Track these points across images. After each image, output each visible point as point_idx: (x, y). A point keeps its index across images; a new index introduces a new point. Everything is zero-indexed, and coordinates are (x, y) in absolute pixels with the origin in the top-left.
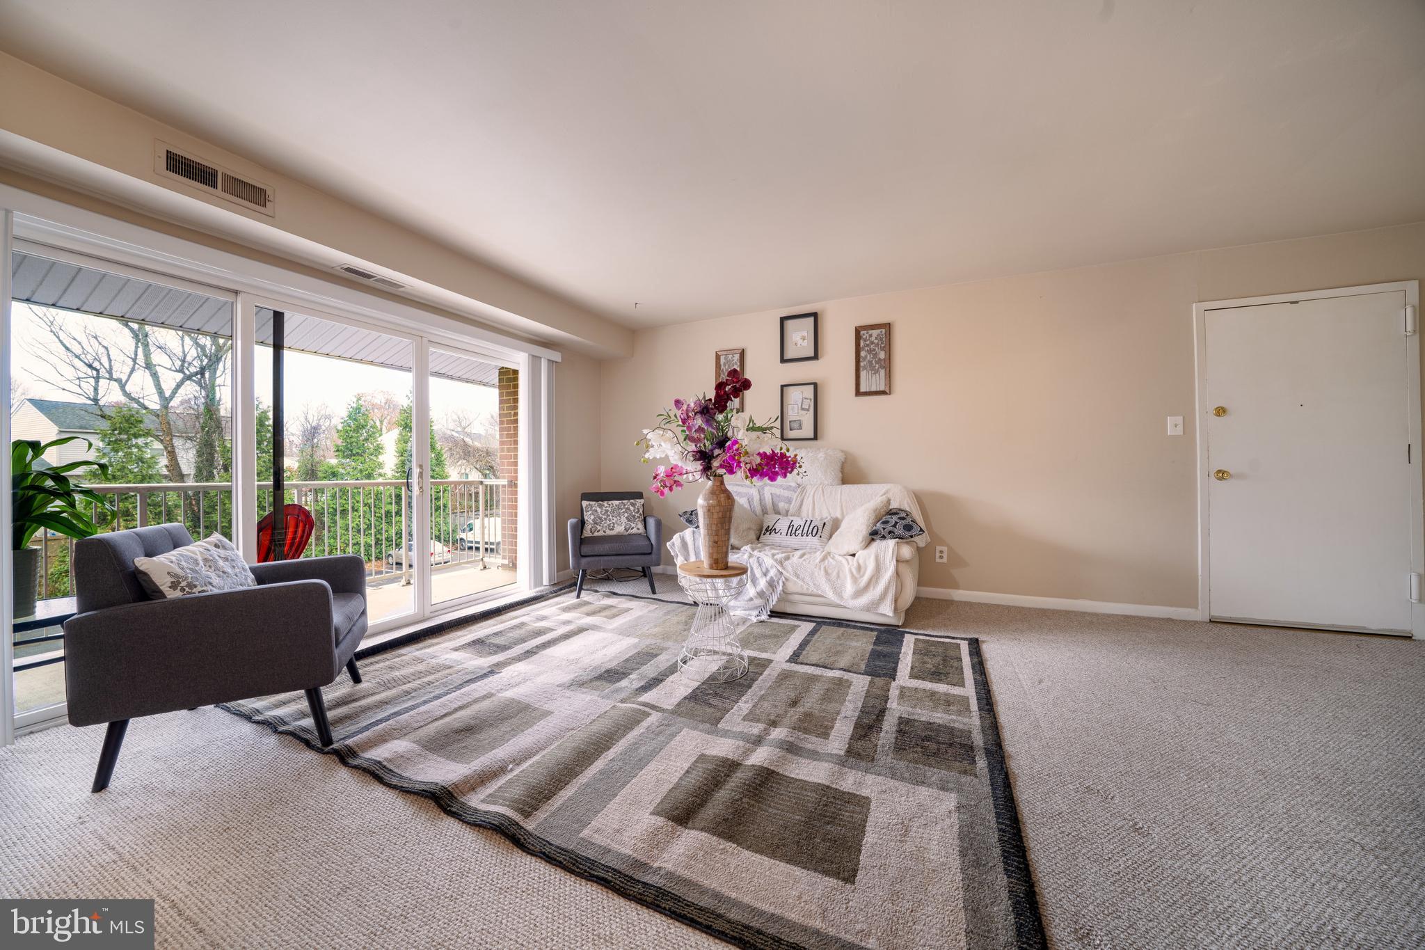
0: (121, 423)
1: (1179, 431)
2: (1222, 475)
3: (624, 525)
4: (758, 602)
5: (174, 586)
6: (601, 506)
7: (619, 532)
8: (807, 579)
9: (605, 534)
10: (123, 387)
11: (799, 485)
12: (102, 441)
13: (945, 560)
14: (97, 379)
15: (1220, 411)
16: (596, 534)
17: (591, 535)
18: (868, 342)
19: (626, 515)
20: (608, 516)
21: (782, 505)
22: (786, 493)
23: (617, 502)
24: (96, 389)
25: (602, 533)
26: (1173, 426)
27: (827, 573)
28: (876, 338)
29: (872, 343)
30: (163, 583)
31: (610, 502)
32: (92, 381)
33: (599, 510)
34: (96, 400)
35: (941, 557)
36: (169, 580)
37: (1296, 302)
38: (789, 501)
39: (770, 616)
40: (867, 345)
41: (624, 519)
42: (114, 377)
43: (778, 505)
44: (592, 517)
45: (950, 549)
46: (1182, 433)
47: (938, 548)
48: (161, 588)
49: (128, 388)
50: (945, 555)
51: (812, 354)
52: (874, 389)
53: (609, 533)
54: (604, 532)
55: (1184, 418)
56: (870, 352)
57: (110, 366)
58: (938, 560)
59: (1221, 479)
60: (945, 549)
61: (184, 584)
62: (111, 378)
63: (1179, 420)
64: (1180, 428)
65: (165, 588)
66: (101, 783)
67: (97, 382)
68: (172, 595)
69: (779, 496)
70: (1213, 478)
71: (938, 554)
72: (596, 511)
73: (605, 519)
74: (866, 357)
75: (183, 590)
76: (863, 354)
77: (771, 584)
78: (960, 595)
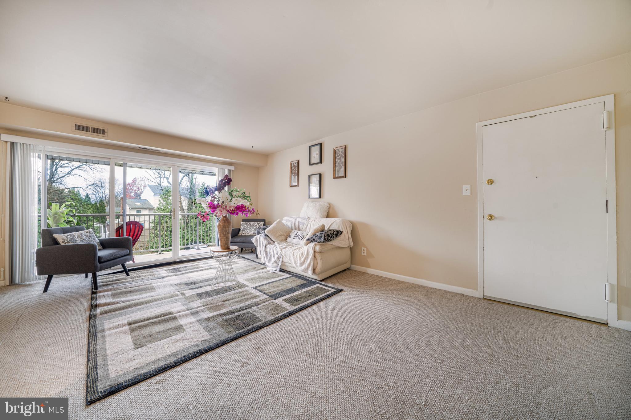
0: (165, 192)
1: (468, 193)
2: (491, 217)
3: (253, 232)
4: (275, 264)
5: (63, 242)
6: (246, 224)
7: (251, 234)
8: (288, 257)
9: (246, 235)
10: (168, 180)
11: (308, 218)
12: (161, 198)
13: (365, 254)
14: (161, 177)
15: (491, 182)
16: (243, 235)
17: (241, 235)
18: (338, 155)
19: (255, 228)
20: (248, 228)
21: (301, 226)
22: (303, 221)
23: (253, 223)
24: (160, 181)
25: (244, 234)
26: (466, 190)
27: (293, 255)
28: (341, 153)
29: (340, 155)
30: (60, 241)
31: (250, 223)
32: (159, 178)
33: (245, 225)
34: (160, 185)
35: (364, 253)
36: (62, 240)
37: (534, 116)
38: (303, 224)
39: (280, 271)
40: (338, 156)
41: (253, 229)
42: (166, 177)
43: (300, 226)
44: (242, 228)
45: (368, 250)
46: (470, 194)
47: (363, 248)
48: (60, 242)
49: (169, 181)
50: (365, 252)
51: (319, 161)
52: (340, 176)
53: (247, 234)
54: (245, 234)
55: (471, 186)
56: (339, 159)
57: (165, 173)
58: (362, 254)
59: (491, 219)
60: (365, 249)
61: (66, 242)
62: (165, 177)
63: (468, 187)
64: (469, 191)
65: (61, 243)
66: (46, 290)
67: (161, 179)
68: (62, 244)
69: (301, 222)
70: (486, 219)
71: (362, 251)
72: (244, 226)
73: (247, 229)
74: (337, 161)
75: (65, 243)
76: (337, 160)
77: (278, 258)
78: (371, 271)
